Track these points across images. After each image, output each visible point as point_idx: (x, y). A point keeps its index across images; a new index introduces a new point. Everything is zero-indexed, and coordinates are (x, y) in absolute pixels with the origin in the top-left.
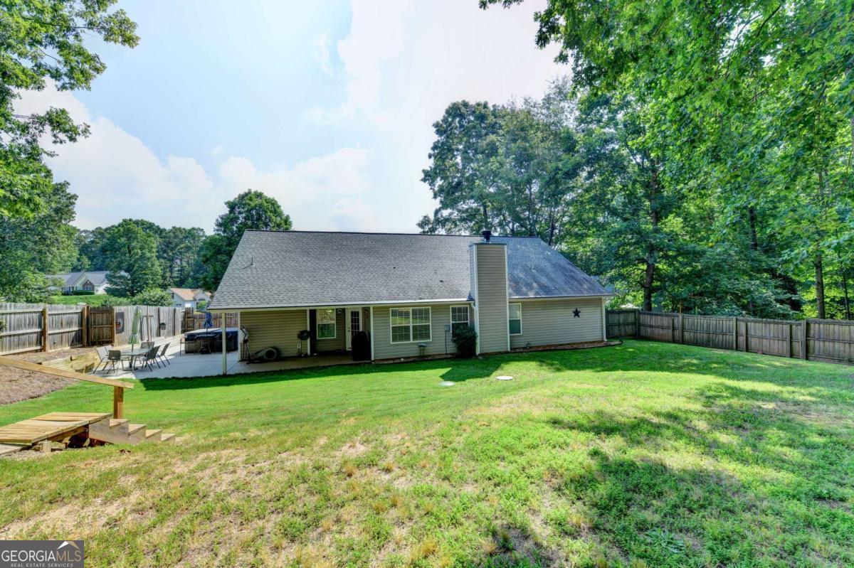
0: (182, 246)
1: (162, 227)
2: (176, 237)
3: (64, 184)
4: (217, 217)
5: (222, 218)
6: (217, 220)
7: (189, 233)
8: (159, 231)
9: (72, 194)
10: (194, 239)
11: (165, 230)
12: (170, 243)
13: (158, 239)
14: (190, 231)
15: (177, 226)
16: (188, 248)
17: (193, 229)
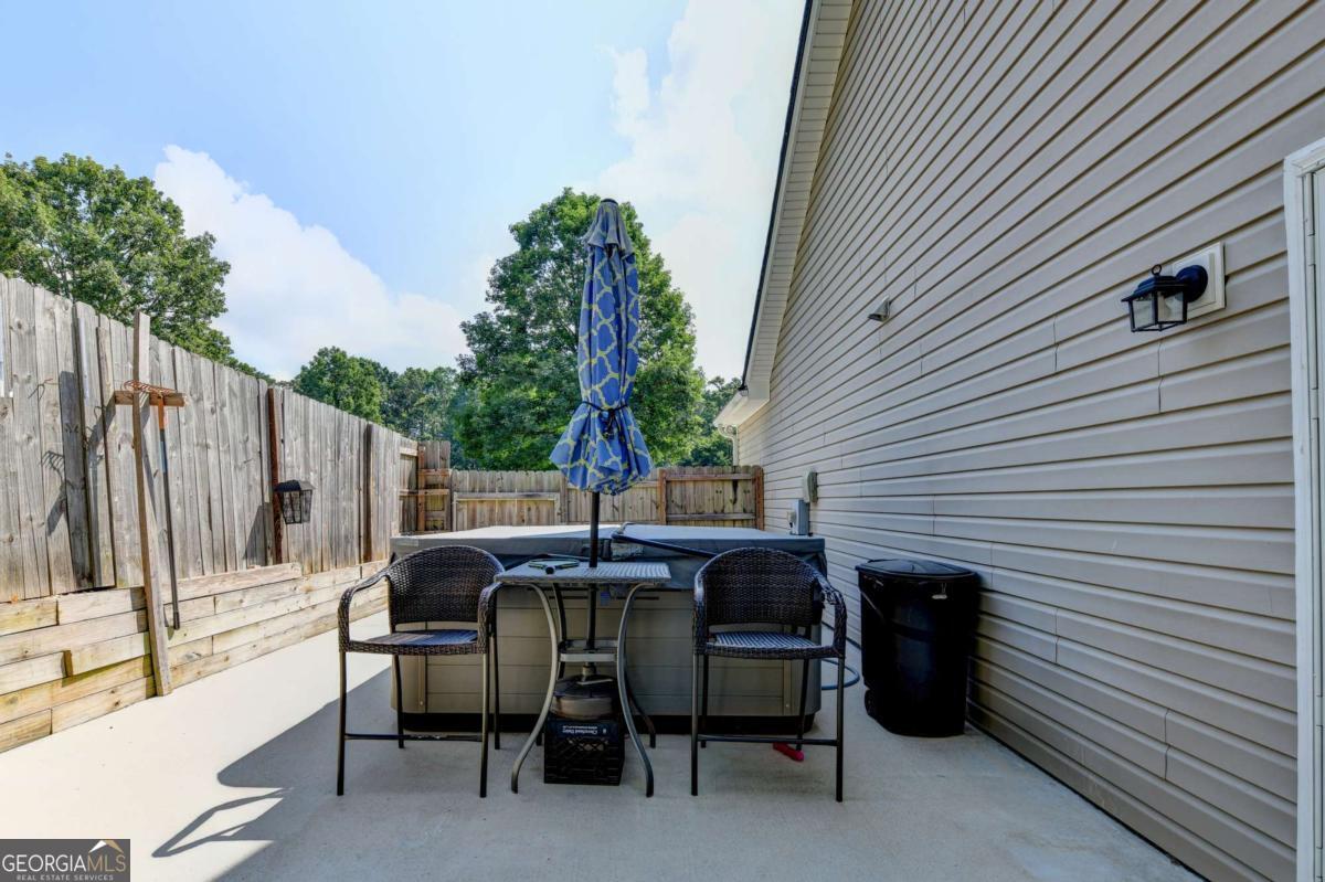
0: (422, 400)
1: (391, 370)
2: (412, 385)
3: (206, 241)
4: (492, 264)
5: (504, 267)
6: (493, 271)
7: (433, 377)
8: (386, 377)
9: (221, 259)
10: (441, 389)
11: (396, 375)
12: (403, 396)
13: (385, 390)
14: (435, 373)
15: (415, 368)
16: (432, 404)
17: (440, 369)
